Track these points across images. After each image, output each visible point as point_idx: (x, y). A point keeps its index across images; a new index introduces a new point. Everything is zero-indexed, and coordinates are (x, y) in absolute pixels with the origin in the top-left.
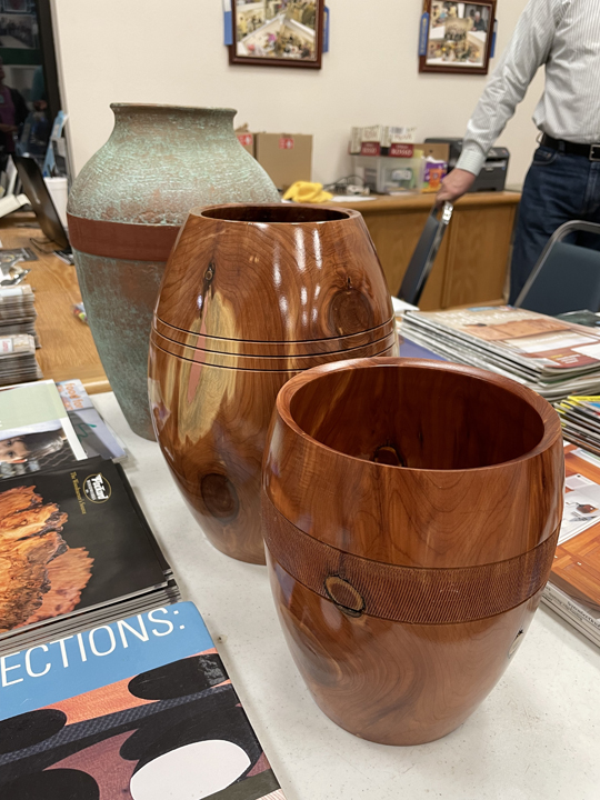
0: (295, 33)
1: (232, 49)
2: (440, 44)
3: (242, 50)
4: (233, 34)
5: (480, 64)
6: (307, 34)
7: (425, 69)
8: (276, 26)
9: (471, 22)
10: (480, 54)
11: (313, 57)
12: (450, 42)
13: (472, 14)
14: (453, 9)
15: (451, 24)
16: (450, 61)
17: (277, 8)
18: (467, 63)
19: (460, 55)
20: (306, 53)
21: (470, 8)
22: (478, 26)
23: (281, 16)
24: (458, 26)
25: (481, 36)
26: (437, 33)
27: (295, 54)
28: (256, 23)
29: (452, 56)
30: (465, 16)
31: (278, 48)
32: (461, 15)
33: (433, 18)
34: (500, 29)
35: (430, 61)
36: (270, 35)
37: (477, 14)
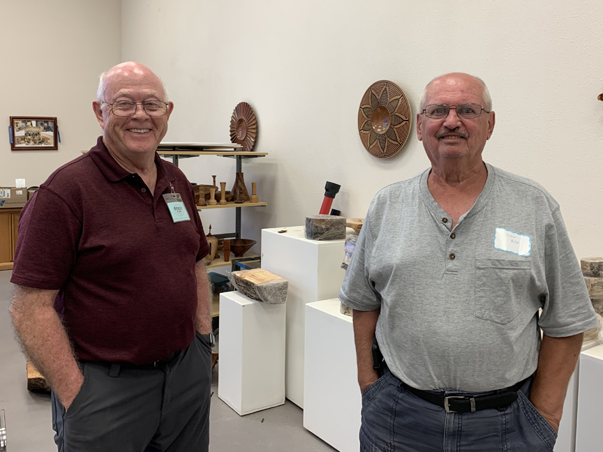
2: (23, 138)
5: (52, 145)
7: (14, 148)
9: (42, 128)
10: (51, 141)
12: (29, 137)
13: (42, 124)
14: (29, 123)
15: (27, 130)
16: (31, 145)
18: (43, 145)
19: (37, 142)
21: (39, 123)
22: (47, 129)
24: (34, 130)
25: (51, 134)
26: (20, 134)
29: (32, 142)
30: (37, 126)
32: (34, 125)
33: (16, 128)
35: (16, 146)
37: (46, 124)
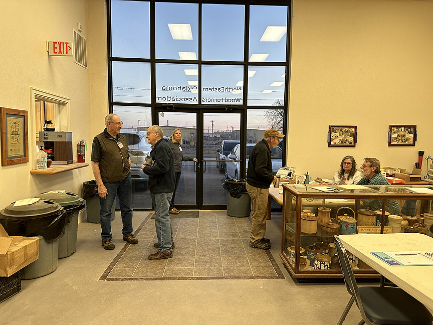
0: (347, 139)
1: (329, 143)
2: (396, 139)
3: (332, 143)
4: (330, 140)
5: (412, 143)
6: (351, 139)
7: (390, 145)
8: (342, 138)
9: (407, 132)
10: (412, 140)
11: (353, 144)
12: (399, 138)
14: (400, 129)
15: (399, 133)
16: (400, 143)
17: (343, 134)
19: (403, 141)
20: (351, 143)
21: (406, 129)
22: (410, 133)
23: (344, 135)
24: (402, 133)
25: (412, 135)
26: (395, 136)
27: (347, 144)
28: (336, 137)
31: (342, 142)
32: (403, 130)
33: (392, 132)
34: (418, 133)
35: (392, 143)
36: (340, 140)
37: (409, 130)
